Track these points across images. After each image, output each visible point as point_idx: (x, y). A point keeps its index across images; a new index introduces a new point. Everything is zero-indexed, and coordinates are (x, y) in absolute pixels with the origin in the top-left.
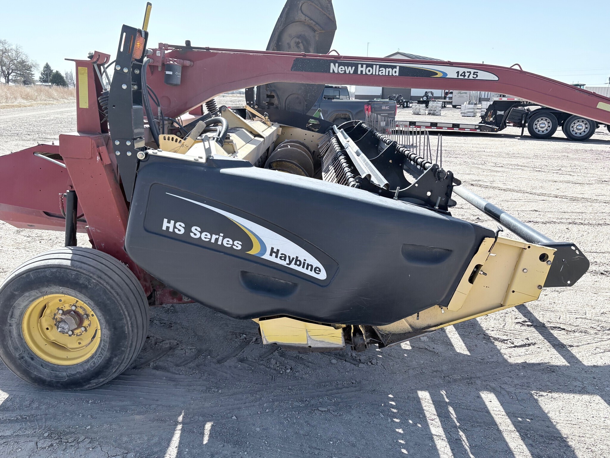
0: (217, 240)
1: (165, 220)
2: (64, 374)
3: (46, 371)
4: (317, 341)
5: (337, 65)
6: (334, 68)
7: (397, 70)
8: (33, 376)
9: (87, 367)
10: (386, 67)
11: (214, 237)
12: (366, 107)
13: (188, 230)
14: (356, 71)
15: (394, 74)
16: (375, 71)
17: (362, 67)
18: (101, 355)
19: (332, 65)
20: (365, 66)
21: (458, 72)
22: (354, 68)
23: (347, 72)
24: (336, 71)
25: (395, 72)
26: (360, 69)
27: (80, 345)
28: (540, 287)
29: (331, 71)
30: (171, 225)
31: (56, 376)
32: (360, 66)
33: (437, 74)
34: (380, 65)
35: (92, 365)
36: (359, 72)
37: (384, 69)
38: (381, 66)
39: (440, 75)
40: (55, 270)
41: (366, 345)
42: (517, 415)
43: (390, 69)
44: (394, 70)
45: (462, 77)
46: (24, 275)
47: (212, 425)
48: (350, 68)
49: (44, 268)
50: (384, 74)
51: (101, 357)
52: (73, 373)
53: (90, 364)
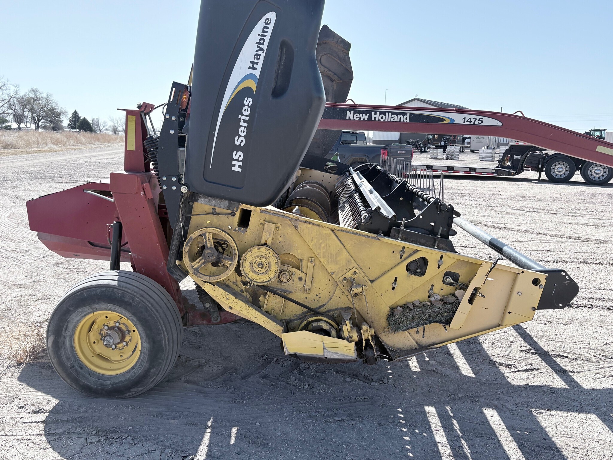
2: (108, 382)
3: (93, 379)
4: (332, 352)
5: (352, 112)
6: (350, 115)
7: (408, 116)
8: (81, 384)
9: (128, 377)
10: (397, 114)
12: (382, 151)
14: (370, 118)
15: (405, 121)
16: (387, 117)
17: (375, 114)
18: (141, 366)
19: (348, 112)
20: (378, 113)
21: (464, 119)
22: (368, 115)
23: (362, 119)
24: (352, 118)
25: (406, 119)
26: (373, 116)
27: (122, 358)
28: (534, 309)
29: (347, 118)
31: (102, 384)
32: (373, 113)
33: (445, 120)
34: (392, 112)
35: (133, 375)
36: (373, 119)
37: (395, 116)
38: (393, 113)
39: (448, 121)
40: (104, 289)
41: (376, 358)
42: (516, 429)
43: (402, 116)
44: (405, 116)
45: (468, 123)
46: (79, 293)
47: (238, 430)
48: (364, 115)
49: (95, 287)
50: (396, 120)
51: (141, 368)
52: (116, 381)
53: (131, 374)
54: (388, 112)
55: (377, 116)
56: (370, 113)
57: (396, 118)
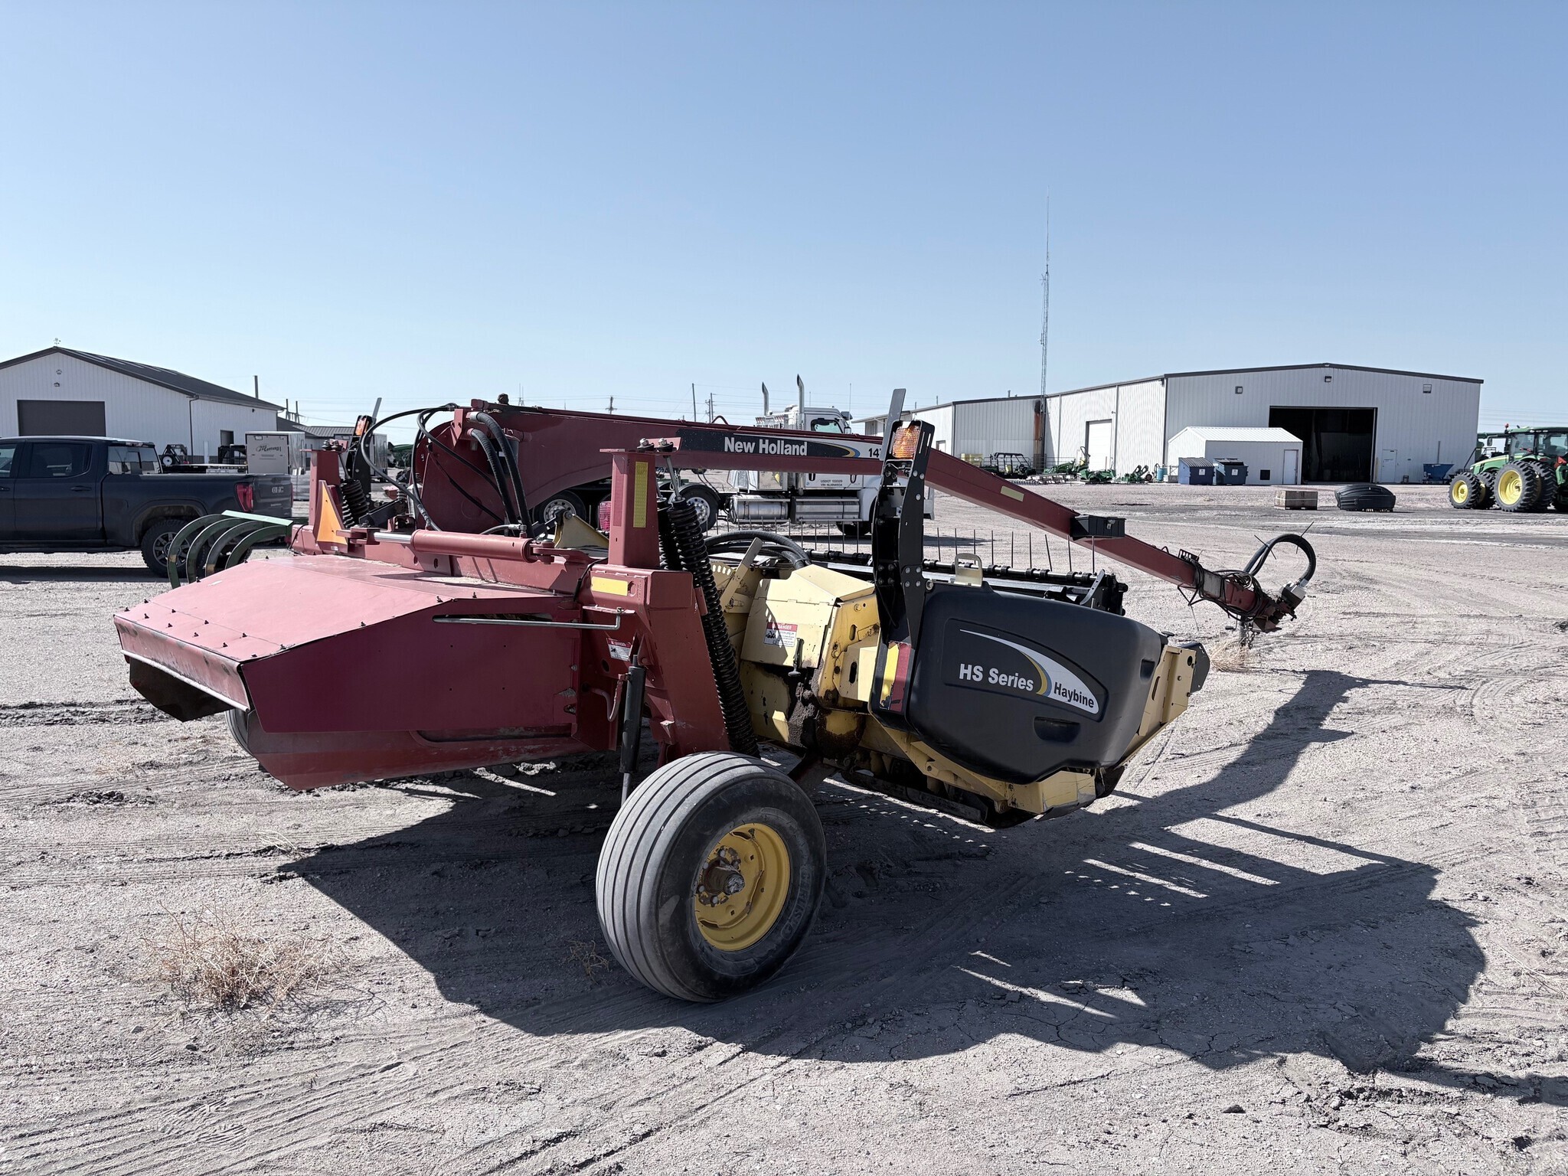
0: (1013, 681)
1: (963, 666)
2: (752, 961)
3: (730, 963)
5: (733, 439)
6: (730, 444)
7: (805, 447)
8: (717, 978)
9: (779, 939)
10: (792, 442)
11: (1011, 678)
12: (240, 490)
13: (986, 674)
14: (757, 448)
15: (802, 454)
16: (779, 448)
17: (764, 443)
18: (800, 911)
19: (727, 439)
20: (767, 441)
21: (871, 450)
22: (754, 444)
23: (746, 451)
24: (732, 450)
25: (803, 450)
26: (761, 446)
27: (735, 916)
28: (1188, 695)
29: (726, 450)
30: (969, 672)
31: (744, 968)
32: (761, 441)
33: (849, 453)
34: (785, 440)
35: (788, 931)
36: (761, 451)
37: (790, 446)
38: (787, 442)
39: (852, 454)
43: (797, 446)
44: (802, 447)
45: (875, 457)
48: (749, 443)
50: (790, 453)
51: (800, 914)
52: (763, 955)
53: (784, 931)
54: (781, 439)
55: (766, 446)
56: (756, 440)
57: (790, 449)
